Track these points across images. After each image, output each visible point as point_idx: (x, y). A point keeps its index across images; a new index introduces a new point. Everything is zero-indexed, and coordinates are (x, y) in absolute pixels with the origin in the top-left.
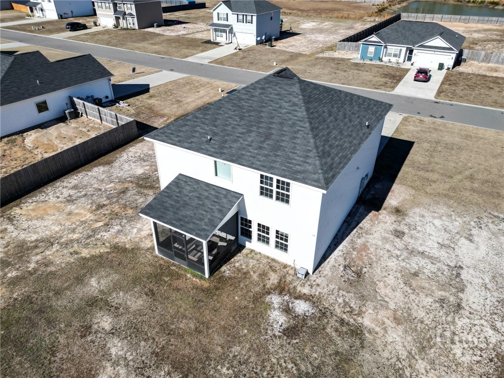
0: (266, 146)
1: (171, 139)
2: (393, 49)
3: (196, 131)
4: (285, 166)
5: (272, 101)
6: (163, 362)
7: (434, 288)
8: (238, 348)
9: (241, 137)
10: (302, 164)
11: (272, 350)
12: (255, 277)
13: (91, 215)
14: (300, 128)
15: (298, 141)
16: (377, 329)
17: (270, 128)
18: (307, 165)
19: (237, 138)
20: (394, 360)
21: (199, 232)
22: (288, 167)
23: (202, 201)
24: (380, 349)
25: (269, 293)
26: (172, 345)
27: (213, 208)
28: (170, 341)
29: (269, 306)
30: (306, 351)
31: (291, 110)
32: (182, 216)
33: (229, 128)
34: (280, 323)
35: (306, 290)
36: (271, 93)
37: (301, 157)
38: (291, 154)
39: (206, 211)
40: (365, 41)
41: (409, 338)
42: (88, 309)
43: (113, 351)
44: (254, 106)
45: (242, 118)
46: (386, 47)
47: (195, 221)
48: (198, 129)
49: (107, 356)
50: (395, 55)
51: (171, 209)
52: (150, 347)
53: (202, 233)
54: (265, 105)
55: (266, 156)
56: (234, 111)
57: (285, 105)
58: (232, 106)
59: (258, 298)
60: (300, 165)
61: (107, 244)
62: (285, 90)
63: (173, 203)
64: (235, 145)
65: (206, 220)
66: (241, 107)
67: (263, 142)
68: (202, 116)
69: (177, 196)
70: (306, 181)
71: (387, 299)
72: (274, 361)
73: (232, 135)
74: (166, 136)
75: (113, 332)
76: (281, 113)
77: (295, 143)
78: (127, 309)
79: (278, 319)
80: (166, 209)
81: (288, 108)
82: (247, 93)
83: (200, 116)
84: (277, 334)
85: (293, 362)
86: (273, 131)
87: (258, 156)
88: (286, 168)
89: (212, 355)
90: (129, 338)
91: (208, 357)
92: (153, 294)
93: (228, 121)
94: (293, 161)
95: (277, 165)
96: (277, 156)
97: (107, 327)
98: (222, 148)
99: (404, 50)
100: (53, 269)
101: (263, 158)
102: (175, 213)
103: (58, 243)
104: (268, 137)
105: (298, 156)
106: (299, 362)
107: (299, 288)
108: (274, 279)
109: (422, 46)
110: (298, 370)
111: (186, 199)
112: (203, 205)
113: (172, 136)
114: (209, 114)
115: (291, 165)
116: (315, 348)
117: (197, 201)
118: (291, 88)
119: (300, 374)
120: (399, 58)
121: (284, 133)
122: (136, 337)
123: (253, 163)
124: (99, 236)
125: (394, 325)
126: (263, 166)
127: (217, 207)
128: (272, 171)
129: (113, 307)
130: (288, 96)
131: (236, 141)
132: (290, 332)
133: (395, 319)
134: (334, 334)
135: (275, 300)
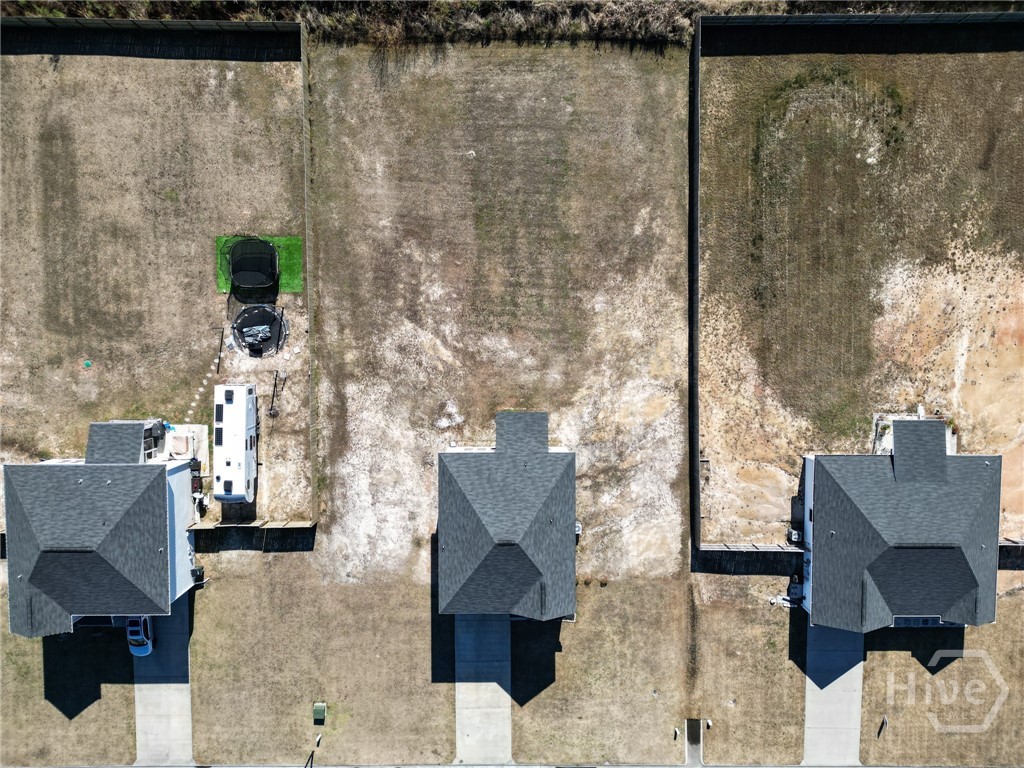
6: (488, 361)
7: (384, 478)
8: (461, 385)
9: (506, 474)
10: (459, 467)
11: (447, 393)
12: (477, 428)
13: (617, 421)
14: (472, 493)
15: (469, 482)
16: (405, 432)
17: (491, 487)
19: (508, 472)
20: (394, 419)
24: (402, 422)
25: (464, 422)
26: (490, 370)
28: (492, 370)
29: (460, 413)
30: (432, 401)
31: (484, 508)
33: (519, 479)
34: (450, 407)
35: (447, 434)
38: (468, 471)
39: (509, 432)
41: (390, 436)
42: (544, 363)
43: (512, 352)
44: (513, 505)
45: (515, 491)
48: (540, 471)
52: (499, 363)
55: (482, 465)
56: (524, 496)
57: (491, 512)
59: (468, 415)
61: (578, 404)
63: (533, 428)
64: (506, 466)
66: (522, 501)
70: (451, 455)
71: (406, 454)
72: (443, 389)
73: (513, 474)
76: (491, 503)
77: (470, 480)
79: (452, 408)
80: (534, 422)
81: (487, 510)
82: (524, 517)
84: (448, 402)
85: (435, 392)
86: (487, 485)
89: (470, 375)
90: (511, 361)
91: (471, 373)
92: (520, 387)
93: (523, 485)
94: (465, 466)
96: (476, 467)
98: (513, 461)
103: (610, 389)
104: (489, 480)
106: (433, 394)
108: (467, 432)
110: (432, 391)
116: (429, 405)
119: (430, 389)
121: (480, 487)
122: (509, 364)
124: (590, 407)
125: (399, 439)
130: (494, 522)
131: (508, 469)
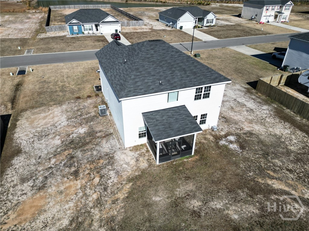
0: (190, 74)
1: (139, 93)
2: (87, 26)
3: (147, 82)
4: (208, 79)
5: (165, 54)
6: (236, 191)
7: (241, 109)
8: (241, 165)
9: (174, 75)
10: (212, 75)
11: (248, 156)
13: (79, 181)
14: (192, 61)
16: (252, 129)
17: (180, 66)
18: (214, 75)
19: (172, 77)
20: (266, 133)
21: (195, 129)
22: (209, 79)
23: (173, 118)
24: (260, 133)
25: (218, 142)
26: (227, 184)
27: (183, 117)
28: (224, 184)
29: (224, 146)
30: (253, 148)
31: (179, 55)
32: (177, 128)
33: (161, 74)
34: (237, 147)
35: (223, 133)
36: (159, 50)
37: (208, 72)
38: (203, 73)
39: (182, 120)
40: (70, 23)
41: (259, 125)
42: (178, 207)
43: (218, 206)
44: (159, 58)
45: (161, 67)
46: (83, 26)
47: (186, 127)
48: (146, 81)
49: (220, 210)
50: (90, 29)
51: (167, 129)
52: (224, 192)
53: (197, 129)
54: (164, 57)
55: (195, 78)
56: (153, 65)
57: (173, 53)
58: (148, 63)
60: (212, 76)
61: (124, 182)
62: (164, 47)
63: (164, 127)
64: (176, 80)
65: (189, 124)
66: (153, 62)
67: (185, 73)
68: (139, 74)
69: (159, 123)
70: (222, 80)
71: (240, 120)
72: (253, 158)
73: (168, 76)
74: (134, 92)
75: (205, 202)
76: (176, 58)
77: (199, 68)
78: (192, 191)
79: (234, 147)
80: (164, 131)
81: (176, 54)
82: (147, 53)
83: (137, 74)
84: (241, 151)
85: (257, 154)
86: (184, 67)
87: (192, 80)
88: (209, 80)
89: (241, 174)
90: (213, 198)
91: (241, 176)
92: (189, 177)
93: (156, 71)
94: (208, 75)
95: (204, 80)
96: (199, 76)
97: (200, 203)
98: (171, 84)
99: (94, 26)
100: (119, 218)
101: (195, 80)
102: (172, 130)
103: (91, 208)
104: (184, 70)
105: (207, 73)
106: (257, 153)
107: (221, 134)
108: (210, 137)
109: (103, 22)
110: (260, 155)
111: (165, 121)
112: (177, 119)
113: (137, 90)
114: (142, 71)
115: (209, 77)
116: (253, 146)
117: (172, 119)
118: (166, 45)
119: (262, 156)
120: (93, 30)
121: (189, 66)
122: (214, 195)
123: (194, 84)
124: (111, 184)
125: (252, 125)
126: (199, 83)
127: (184, 116)
128: (206, 83)
129: (186, 196)
130: (169, 49)
132: (242, 147)
133: (250, 123)
134: (249, 138)
135: (223, 142)
